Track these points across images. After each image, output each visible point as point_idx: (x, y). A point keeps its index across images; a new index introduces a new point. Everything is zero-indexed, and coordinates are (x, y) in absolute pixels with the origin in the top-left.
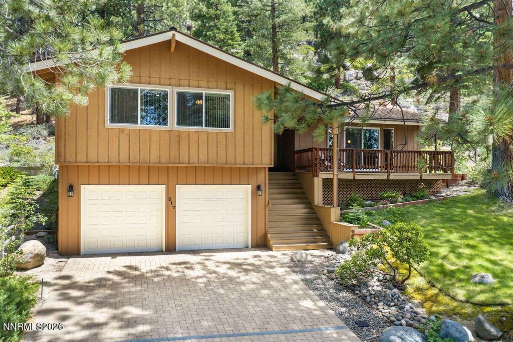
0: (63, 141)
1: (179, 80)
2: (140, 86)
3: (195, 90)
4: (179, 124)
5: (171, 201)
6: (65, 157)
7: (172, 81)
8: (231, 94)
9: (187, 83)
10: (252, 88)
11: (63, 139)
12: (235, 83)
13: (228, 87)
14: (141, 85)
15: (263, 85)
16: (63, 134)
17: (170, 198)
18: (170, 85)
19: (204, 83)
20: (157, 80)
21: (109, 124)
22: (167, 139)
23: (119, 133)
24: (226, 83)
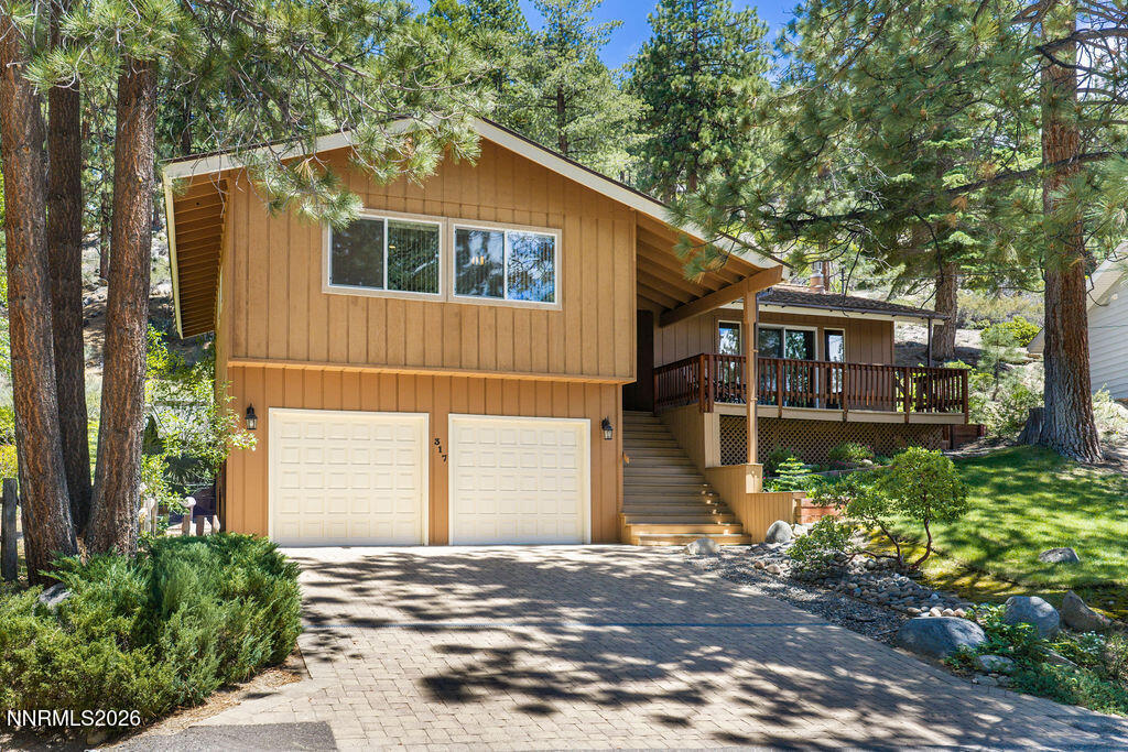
0: (243, 316)
1: (461, 205)
2: (387, 215)
3: (489, 226)
4: (458, 291)
5: (439, 445)
6: (247, 348)
7: (448, 208)
8: (555, 235)
9: (474, 211)
10: (594, 228)
11: (244, 312)
12: (564, 217)
13: (551, 222)
14: (388, 212)
15: (617, 221)
16: (243, 304)
17: (437, 440)
18: (442, 215)
19: (505, 214)
20: (419, 205)
21: (329, 287)
22: (438, 319)
23: (348, 306)
24: (547, 215)
